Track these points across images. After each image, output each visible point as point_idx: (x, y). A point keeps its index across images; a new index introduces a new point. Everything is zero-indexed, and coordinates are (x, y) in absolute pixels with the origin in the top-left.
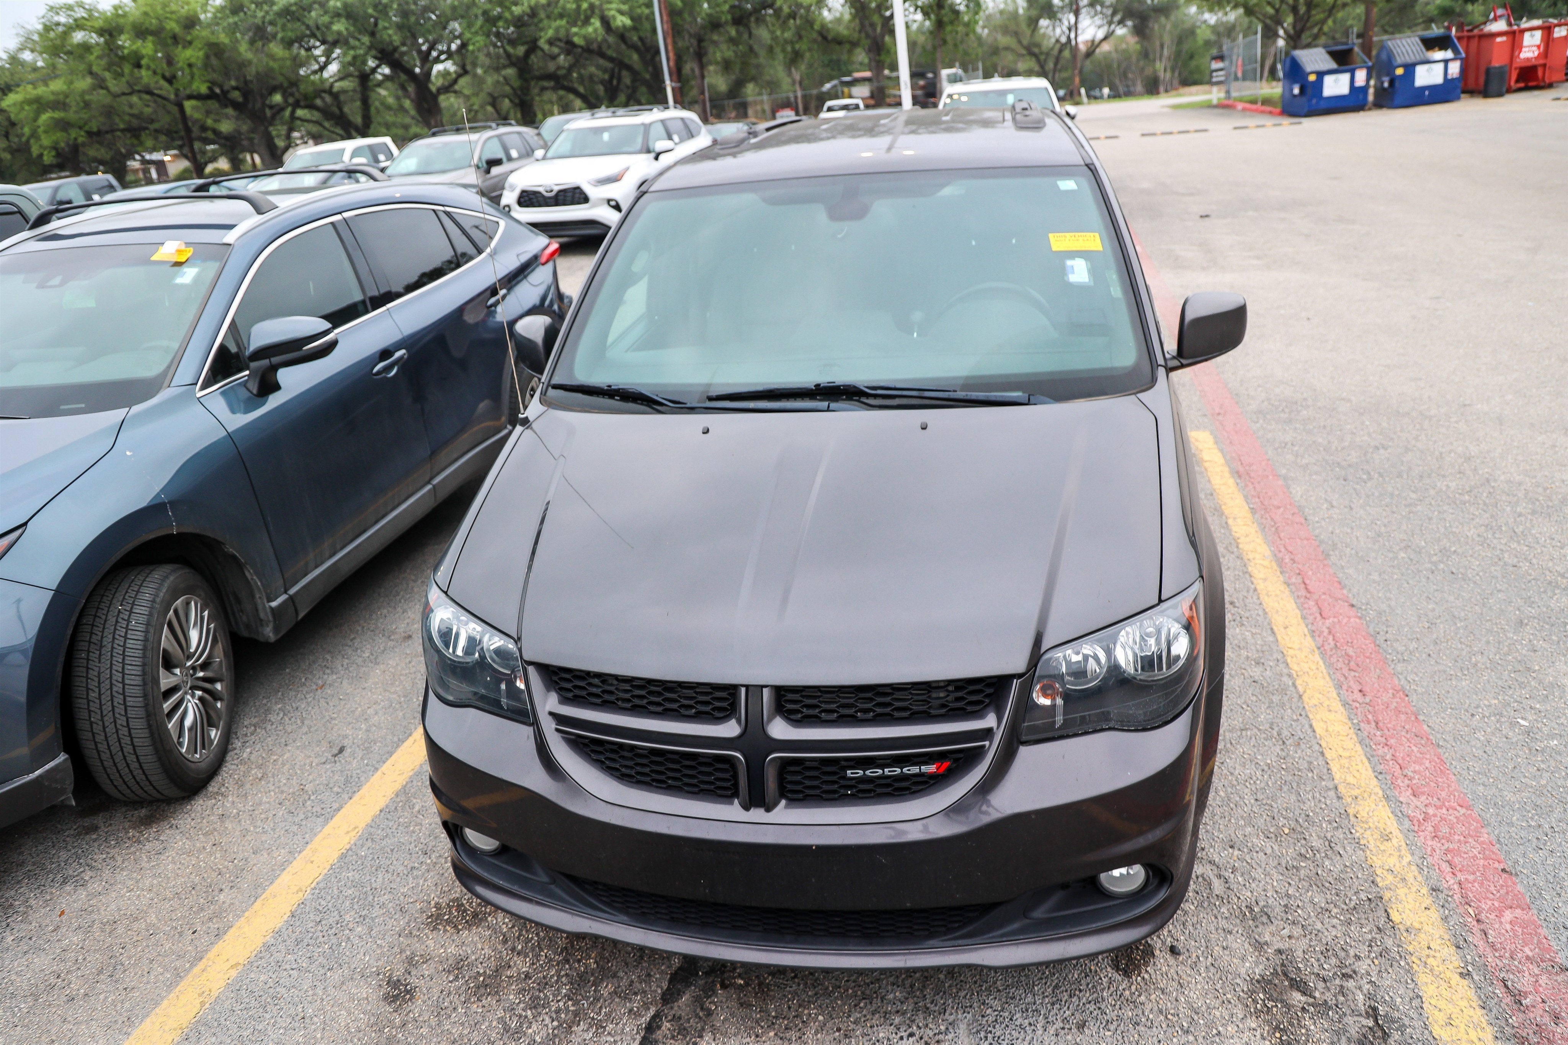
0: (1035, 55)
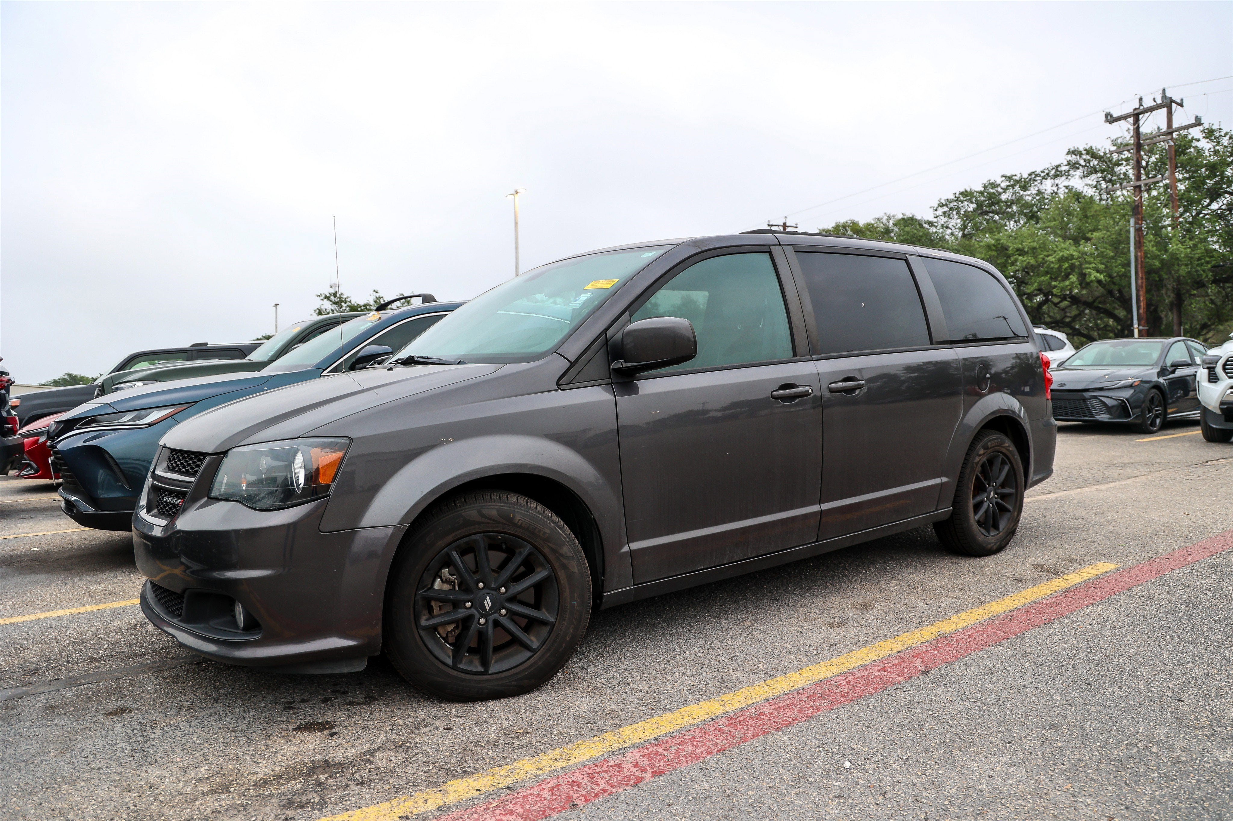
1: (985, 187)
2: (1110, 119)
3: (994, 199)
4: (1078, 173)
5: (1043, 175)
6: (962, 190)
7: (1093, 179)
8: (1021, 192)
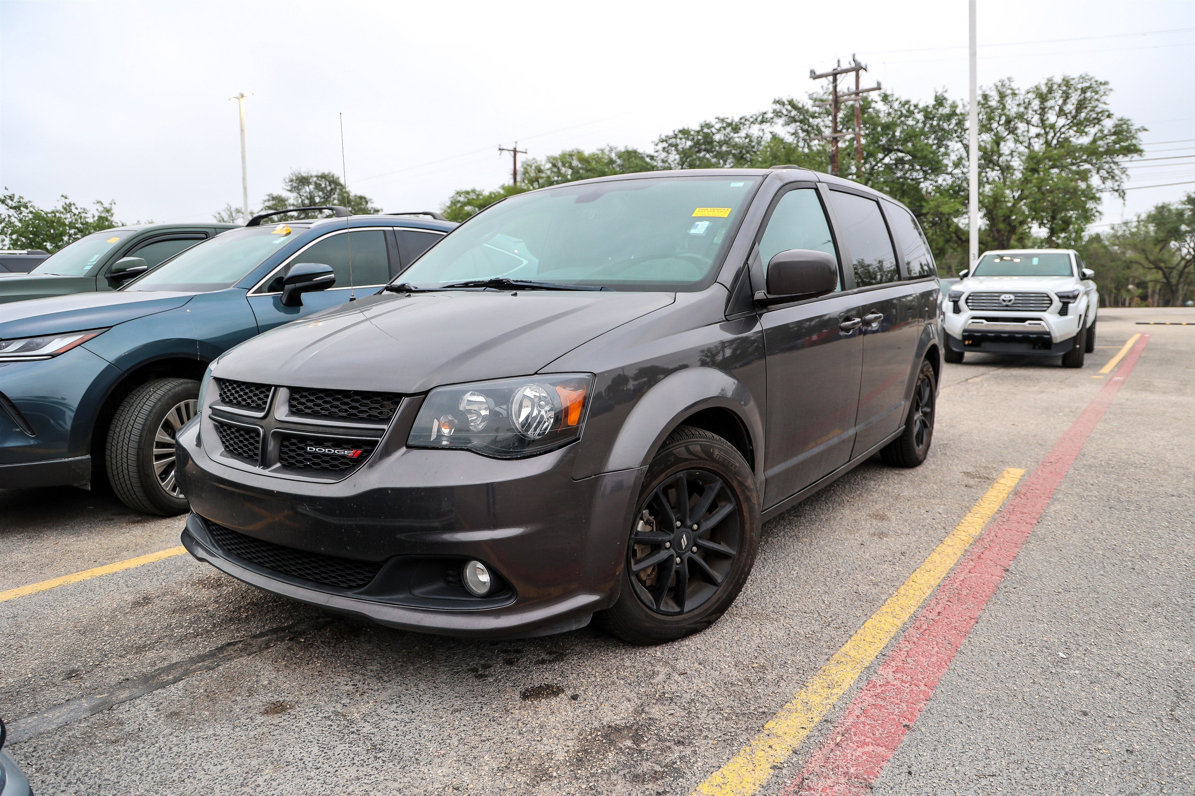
0: (1160, 268)
1: (702, 127)
2: (814, 76)
3: (708, 140)
4: (781, 121)
5: (751, 120)
6: (681, 128)
7: (792, 128)
8: (732, 134)
